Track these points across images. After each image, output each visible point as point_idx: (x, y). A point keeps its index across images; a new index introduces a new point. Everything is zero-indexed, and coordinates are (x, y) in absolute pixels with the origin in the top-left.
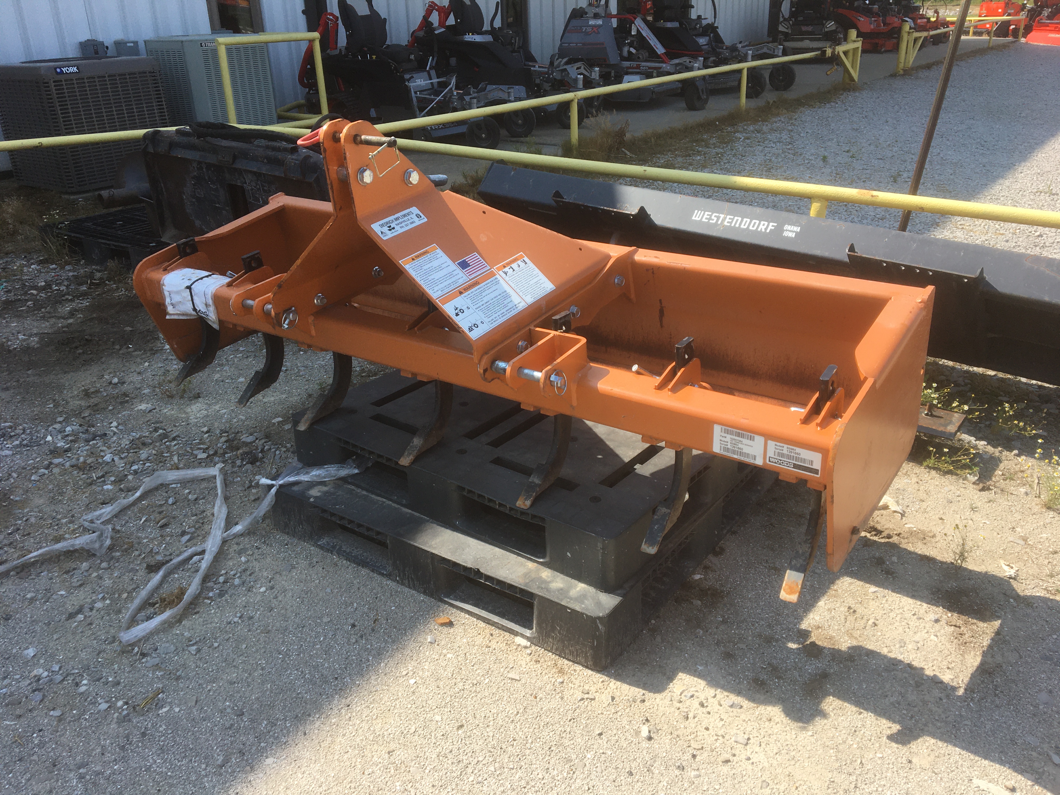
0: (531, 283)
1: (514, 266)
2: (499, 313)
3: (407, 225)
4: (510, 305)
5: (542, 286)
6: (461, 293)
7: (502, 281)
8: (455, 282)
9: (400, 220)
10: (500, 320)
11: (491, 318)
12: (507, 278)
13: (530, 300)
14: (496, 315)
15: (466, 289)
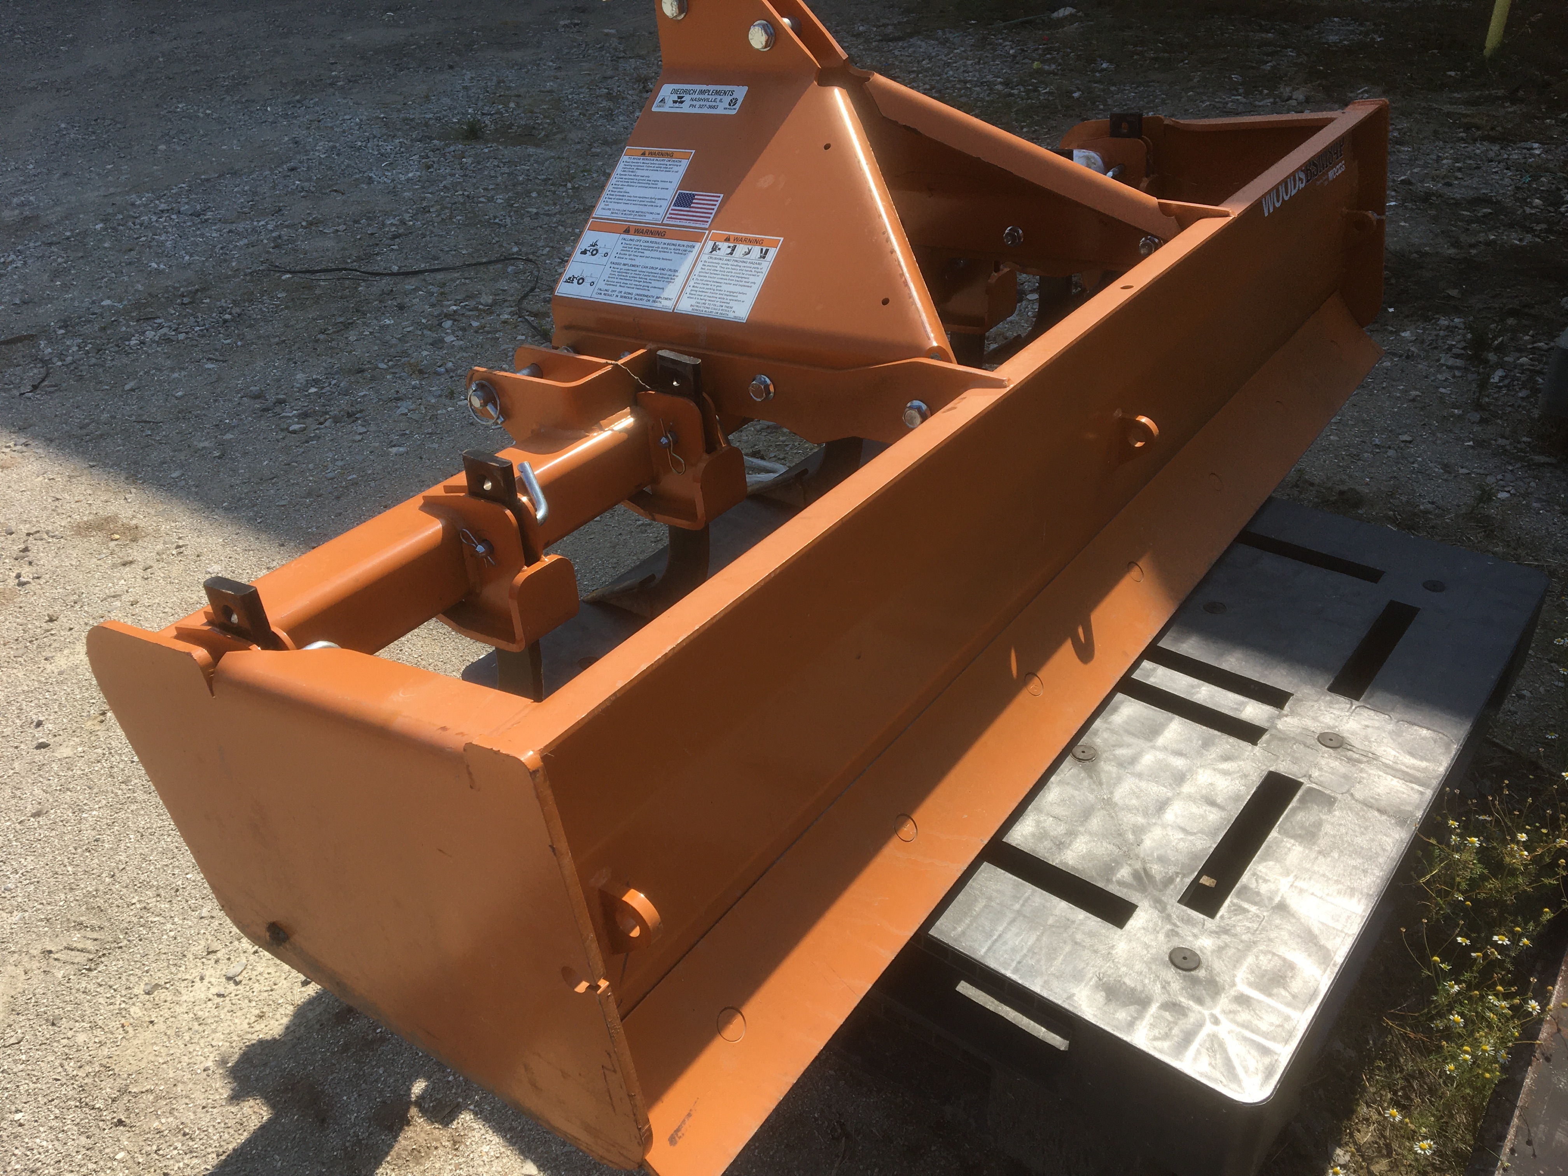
0: (725, 287)
1: (741, 248)
2: (624, 290)
3: (701, 107)
4: (653, 292)
5: (732, 304)
6: (627, 231)
7: (691, 257)
8: (643, 214)
9: (706, 96)
10: (614, 298)
11: (607, 287)
12: (704, 257)
13: (686, 306)
14: (618, 289)
15: (639, 232)
